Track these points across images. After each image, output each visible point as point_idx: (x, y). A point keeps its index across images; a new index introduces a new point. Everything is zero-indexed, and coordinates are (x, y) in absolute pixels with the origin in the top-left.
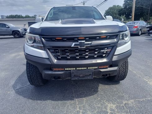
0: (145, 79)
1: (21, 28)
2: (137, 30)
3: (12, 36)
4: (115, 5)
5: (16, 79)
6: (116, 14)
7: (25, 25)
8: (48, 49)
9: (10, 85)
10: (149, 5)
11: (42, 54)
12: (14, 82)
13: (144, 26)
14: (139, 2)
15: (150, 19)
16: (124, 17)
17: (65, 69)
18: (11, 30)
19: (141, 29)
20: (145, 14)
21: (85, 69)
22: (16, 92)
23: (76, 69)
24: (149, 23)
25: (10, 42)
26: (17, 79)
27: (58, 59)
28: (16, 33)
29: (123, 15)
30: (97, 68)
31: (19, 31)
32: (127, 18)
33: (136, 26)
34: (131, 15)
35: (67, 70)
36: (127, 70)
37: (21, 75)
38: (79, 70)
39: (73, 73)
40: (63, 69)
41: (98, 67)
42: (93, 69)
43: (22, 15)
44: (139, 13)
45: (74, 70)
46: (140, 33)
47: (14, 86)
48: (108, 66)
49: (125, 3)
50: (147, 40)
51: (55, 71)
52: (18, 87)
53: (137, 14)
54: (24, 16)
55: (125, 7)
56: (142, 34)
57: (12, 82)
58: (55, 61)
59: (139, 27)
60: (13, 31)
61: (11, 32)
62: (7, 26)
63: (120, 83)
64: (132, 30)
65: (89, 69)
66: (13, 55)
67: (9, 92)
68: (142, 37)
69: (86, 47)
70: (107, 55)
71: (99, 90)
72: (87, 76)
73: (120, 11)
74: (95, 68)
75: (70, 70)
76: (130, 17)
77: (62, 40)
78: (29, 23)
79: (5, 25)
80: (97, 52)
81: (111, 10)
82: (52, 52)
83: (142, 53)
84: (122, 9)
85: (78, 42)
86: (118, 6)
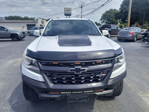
0: (139, 94)
1: (20, 32)
2: (133, 37)
3: (11, 39)
4: (112, 9)
5: (12, 92)
6: (112, 17)
7: (24, 27)
8: (45, 74)
9: (6, 99)
10: (144, 10)
11: (39, 77)
12: (10, 95)
13: (139, 32)
14: (134, 7)
15: (145, 23)
16: (120, 20)
17: (60, 93)
18: (9, 33)
19: (136, 36)
20: (140, 18)
21: (81, 93)
22: (12, 108)
23: (72, 93)
24: (144, 27)
25: (9, 46)
26: (14, 91)
27: (54, 83)
28: (15, 36)
29: (119, 19)
30: (92, 91)
31: (17, 34)
32: (123, 22)
33: (131, 32)
34: (127, 19)
35: (62, 94)
36: (122, 88)
37: (18, 86)
38: (75, 93)
39: (69, 97)
40: (59, 93)
41: (94, 91)
42: (88, 92)
43: (21, 17)
44: (135, 18)
45: (69, 94)
46: (135, 39)
47: (10, 101)
48: (103, 90)
49: (122, 7)
50: (142, 47)
51: (51, 94)
52: (14, 102)
53: (133, 18)
54: (23, 17)
55: (122, 11)
56: (137, 40)
57: (9, 96)
58: (51, 85)
59: (134, 34)
60: (12, 34)
61: (10, 35)
62: (6, 30)
63: (115, 98)
64: (127, 36)
65: (85, 93)
66: (11, 62)
67: (5, 108)
68: (137, 43)
69: (82, 72)
70: (103, 79)
71: (94, 106)
72: (82, 99)
73: (116, 15)
74: (91, 91)
75: (66, 94)
76: (127, 20)
77: (59, 65)
78: (27, 25)
79: (4, 28)
80: (92, 76)
81: (108, 14)
82: (48, 76)
83: (137, 63)
84: (118, 13)
85: (74, 68)
86: (114, 10)
